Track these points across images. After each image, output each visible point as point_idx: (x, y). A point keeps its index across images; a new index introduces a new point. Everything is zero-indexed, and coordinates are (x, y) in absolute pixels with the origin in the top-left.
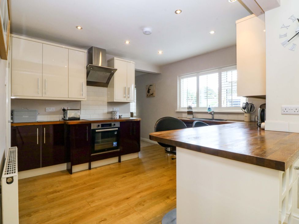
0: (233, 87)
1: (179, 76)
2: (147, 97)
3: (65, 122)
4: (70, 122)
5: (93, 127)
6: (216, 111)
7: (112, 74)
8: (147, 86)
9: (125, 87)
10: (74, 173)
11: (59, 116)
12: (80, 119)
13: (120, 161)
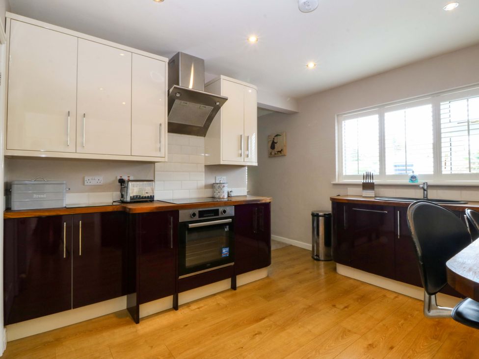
0: (470, 131)
1: (338, 115)
2: (269, 157)
3: (125, 208)
4: (135, 209)
5: (184, 216)
6: (431, 182)
7: (217, 109)
8: (269, 136)
9: (241, 136)
10: (143, 319)
11: (111, 193)
12: (153, 201)
13: (234, 287)
